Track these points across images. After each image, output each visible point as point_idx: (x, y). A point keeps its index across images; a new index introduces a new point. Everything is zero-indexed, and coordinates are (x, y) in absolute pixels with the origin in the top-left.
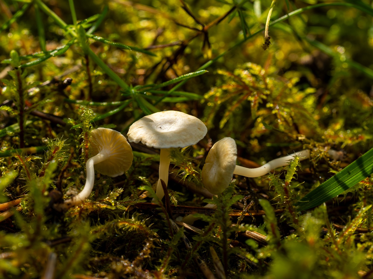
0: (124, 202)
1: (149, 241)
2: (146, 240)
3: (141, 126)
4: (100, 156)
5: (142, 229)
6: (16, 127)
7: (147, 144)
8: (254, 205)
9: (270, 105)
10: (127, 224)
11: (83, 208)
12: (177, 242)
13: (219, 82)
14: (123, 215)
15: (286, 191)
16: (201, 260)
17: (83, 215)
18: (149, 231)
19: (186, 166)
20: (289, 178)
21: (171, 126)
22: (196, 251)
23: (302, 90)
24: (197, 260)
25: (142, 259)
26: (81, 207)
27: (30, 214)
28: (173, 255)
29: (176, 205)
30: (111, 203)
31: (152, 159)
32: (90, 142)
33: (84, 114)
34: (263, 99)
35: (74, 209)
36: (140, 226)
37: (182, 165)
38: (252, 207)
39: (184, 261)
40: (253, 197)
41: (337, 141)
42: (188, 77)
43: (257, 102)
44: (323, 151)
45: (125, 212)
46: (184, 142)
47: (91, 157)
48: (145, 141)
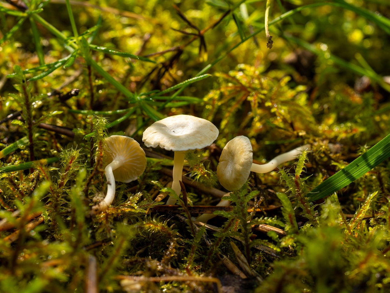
0: (144, 206)
1: (173, 241)
2: (170, 240)
3: (155, 131)
4: (116, 163)
5: (164, 230)
6: (25, 140)
7: (166, 148)
8: (264, 200)
9: (268, 104)
10: (152, 226)
11: (108, 213)
12: (200, 240)
13: (215, 85)
14: (145, 218)
15: (297, 184)
16: (222, 255)
18: (171, 232)
19: (200, 167)
20: (299, 171)
21: (183, 129)
22: (218, 247)
23: (292, 88)
24: (219, 256)
25: (169, 258)
26: (106, 212)
27: (53, 224)
28: (197, 252)
29: (192, 206)
30: (134, 206)
31: (161, 163)
32: (104, 150)
34: (261, 99)
35: (100, 215)
36: (163, 227)
37: (196, 167)
38: (262, 203)
39: (207, 257)
40: (262, 193)
41: (333, 135)
42: (192, 82)
43: (256, 102)
44: (324, 145)
45: (146, 216)
46: (200, 144)
47: (108, 164)
48: (163, 145)
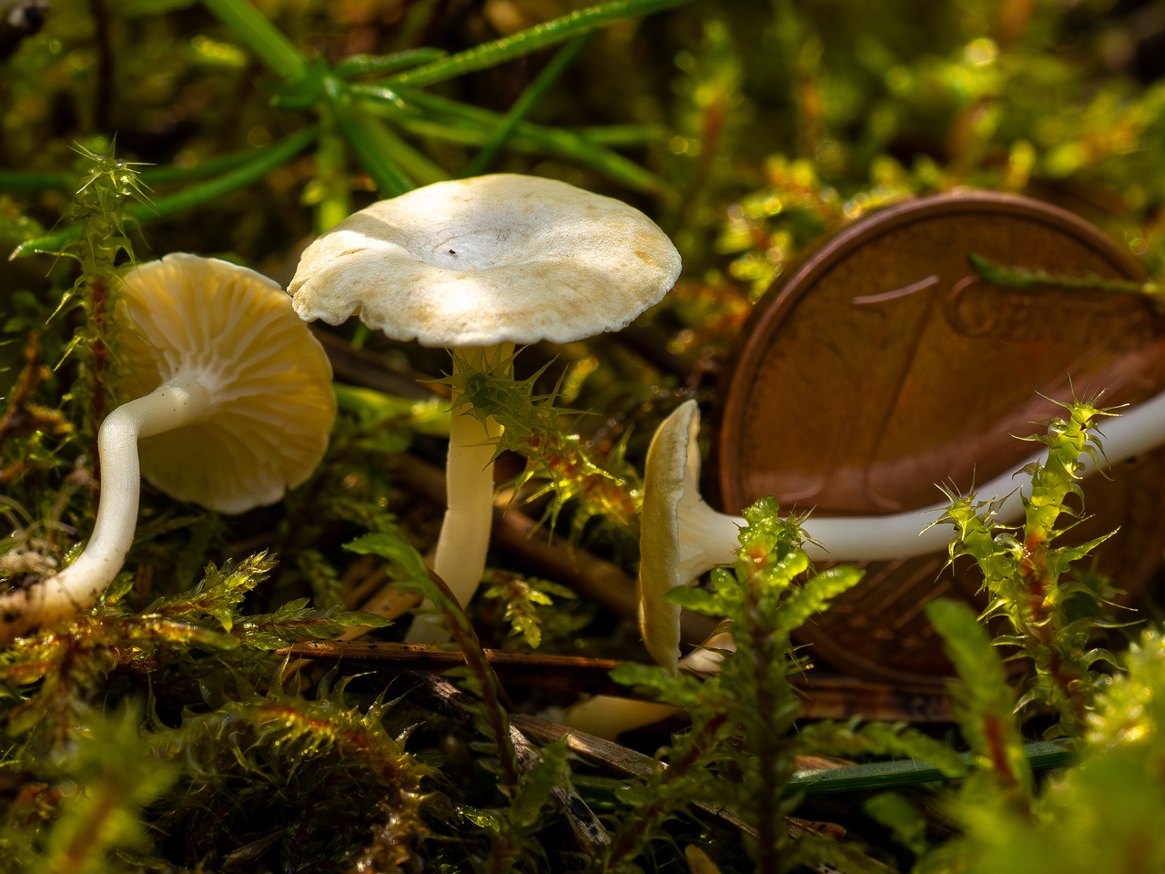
17: (81, 677)
18: (399, 760)
30: (219, 618)
33: (92, 185)
35: (37, 647)
36: (358, 733)
47: (121, 402)
